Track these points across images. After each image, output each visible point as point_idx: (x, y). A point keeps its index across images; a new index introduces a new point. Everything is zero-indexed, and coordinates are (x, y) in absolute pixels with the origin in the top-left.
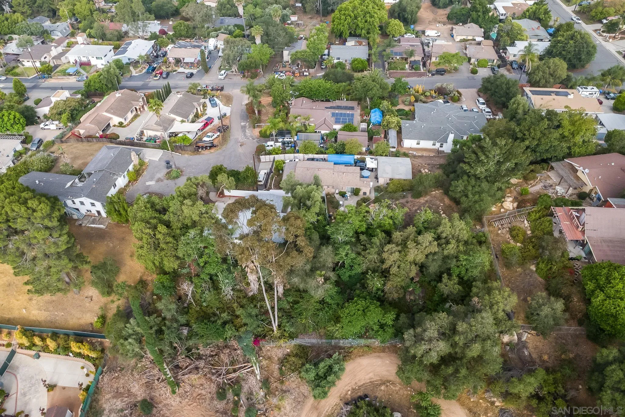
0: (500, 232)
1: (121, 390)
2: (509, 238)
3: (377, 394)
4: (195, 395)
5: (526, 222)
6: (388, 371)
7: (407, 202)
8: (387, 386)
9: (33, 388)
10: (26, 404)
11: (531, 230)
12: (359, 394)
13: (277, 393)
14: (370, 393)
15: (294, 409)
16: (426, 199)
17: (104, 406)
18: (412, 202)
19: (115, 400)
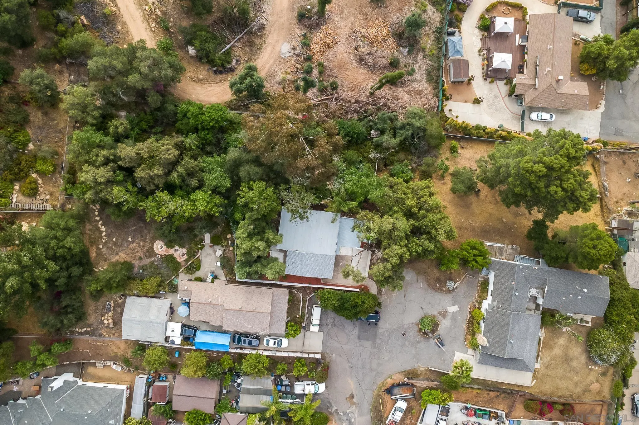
0: (48, 197)
1: (417, 96)
2: (41, 187)
3: (206, 73)
4: (357, 90)
5: (14, 200)
6: (195, 89)
7: (140, 258)
8: (197, 77)
9: (491, 102)
10: (491, 90)
11: (13, 189)
12: (221, 76)
13: (288, 82)
14: (212, 75)
15: (275, 72)
16: (117, 258)
17: (427, 85)
18: (135, 259)
19: (420, 89)
